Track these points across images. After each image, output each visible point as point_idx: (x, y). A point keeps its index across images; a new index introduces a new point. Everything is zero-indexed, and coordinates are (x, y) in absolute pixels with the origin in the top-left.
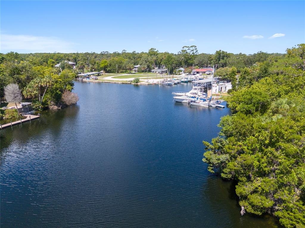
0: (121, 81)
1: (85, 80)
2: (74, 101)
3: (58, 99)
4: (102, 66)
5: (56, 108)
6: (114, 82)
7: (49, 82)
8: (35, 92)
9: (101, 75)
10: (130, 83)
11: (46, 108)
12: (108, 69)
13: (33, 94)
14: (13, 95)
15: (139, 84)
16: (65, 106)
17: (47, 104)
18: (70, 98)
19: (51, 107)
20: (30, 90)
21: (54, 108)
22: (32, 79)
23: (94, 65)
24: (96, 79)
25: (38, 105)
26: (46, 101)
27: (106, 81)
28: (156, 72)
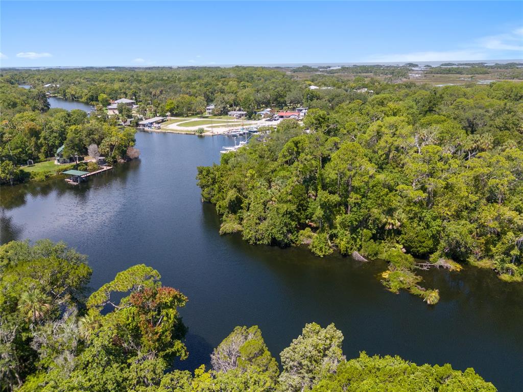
0: (185, 131)
1: (146, 129)
2: (136, 155)
3: (124, 154)
4: (167, 108)
5: (122, 161)
6: (177, 132)
7: (117, 141)
8: (108, 149)
9: (165, 121)
10: (194, 134)
11: (115, 162)
12: (175, 112)
13: (106, 151)
14: (94, 152)
15: (203, 134)
16: (129, 160)
17: (115, 158)
18: (133, 152)
19: (119, 161)
20: (104, 147)
21: (121, 161)
22: (104, 138)
23: (157, 107)
24: (159, 128)
25: (110, 159)
26: (115, 156)
27: (169, 131)
28: (233, 115)
